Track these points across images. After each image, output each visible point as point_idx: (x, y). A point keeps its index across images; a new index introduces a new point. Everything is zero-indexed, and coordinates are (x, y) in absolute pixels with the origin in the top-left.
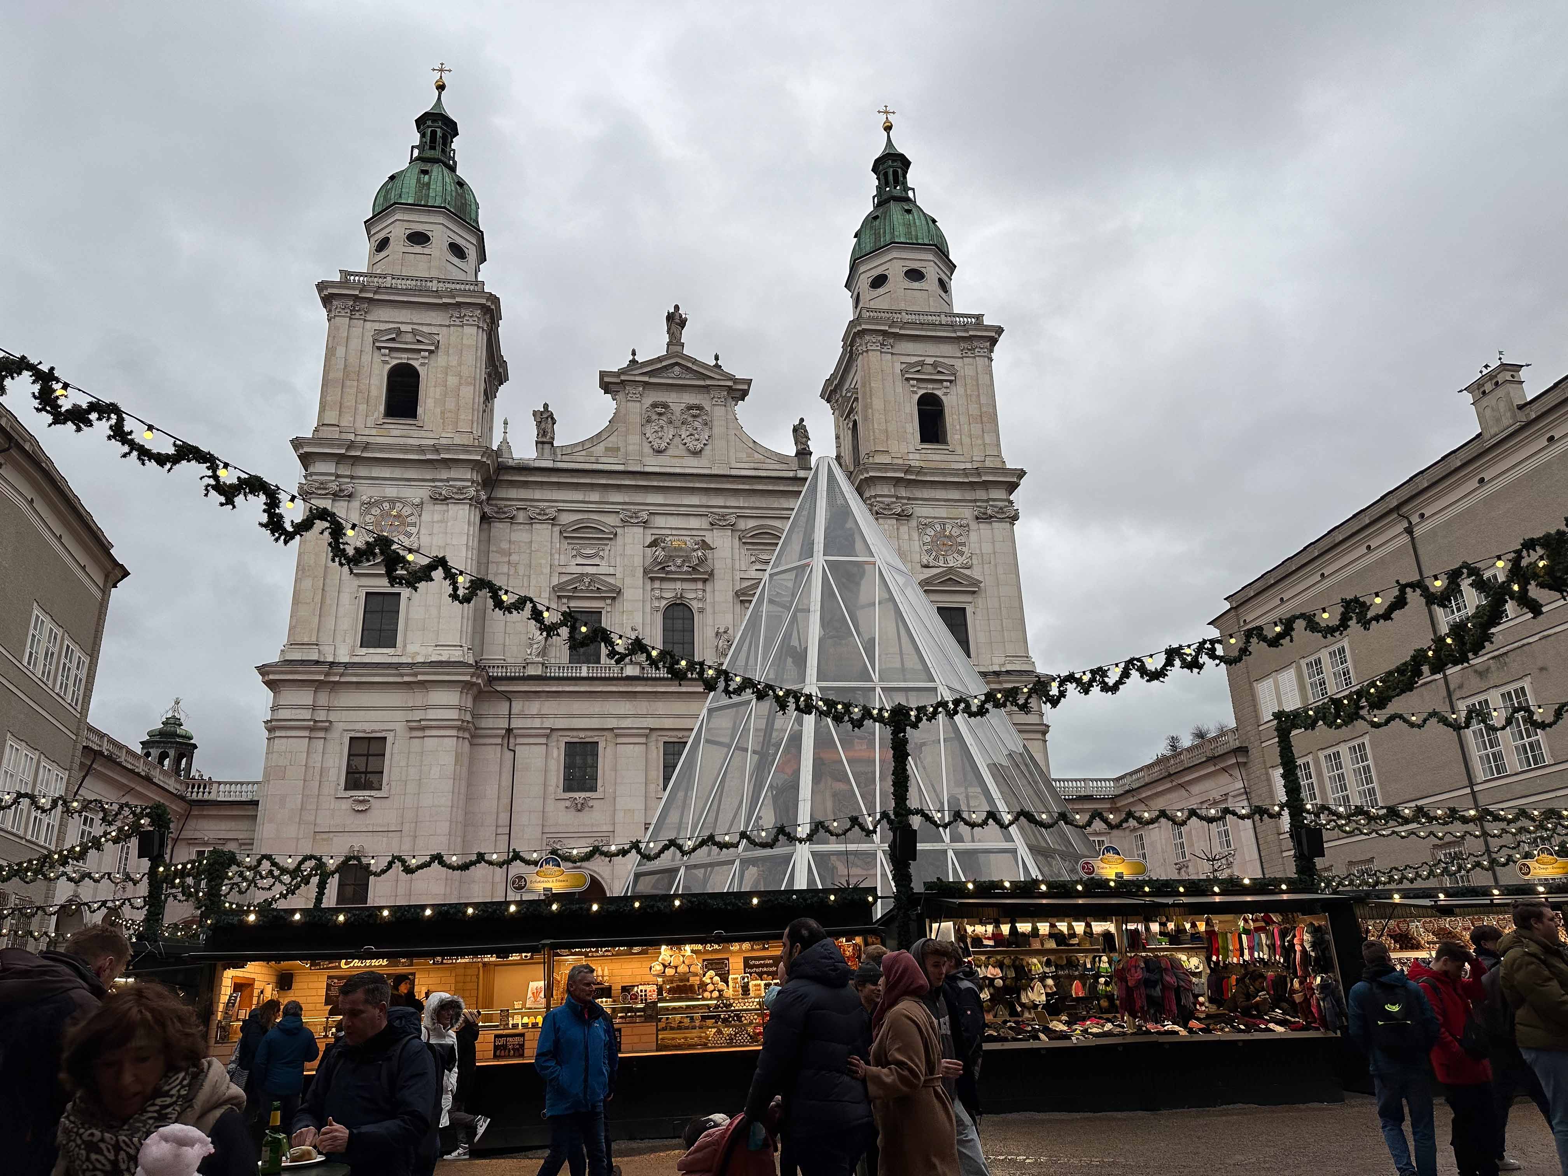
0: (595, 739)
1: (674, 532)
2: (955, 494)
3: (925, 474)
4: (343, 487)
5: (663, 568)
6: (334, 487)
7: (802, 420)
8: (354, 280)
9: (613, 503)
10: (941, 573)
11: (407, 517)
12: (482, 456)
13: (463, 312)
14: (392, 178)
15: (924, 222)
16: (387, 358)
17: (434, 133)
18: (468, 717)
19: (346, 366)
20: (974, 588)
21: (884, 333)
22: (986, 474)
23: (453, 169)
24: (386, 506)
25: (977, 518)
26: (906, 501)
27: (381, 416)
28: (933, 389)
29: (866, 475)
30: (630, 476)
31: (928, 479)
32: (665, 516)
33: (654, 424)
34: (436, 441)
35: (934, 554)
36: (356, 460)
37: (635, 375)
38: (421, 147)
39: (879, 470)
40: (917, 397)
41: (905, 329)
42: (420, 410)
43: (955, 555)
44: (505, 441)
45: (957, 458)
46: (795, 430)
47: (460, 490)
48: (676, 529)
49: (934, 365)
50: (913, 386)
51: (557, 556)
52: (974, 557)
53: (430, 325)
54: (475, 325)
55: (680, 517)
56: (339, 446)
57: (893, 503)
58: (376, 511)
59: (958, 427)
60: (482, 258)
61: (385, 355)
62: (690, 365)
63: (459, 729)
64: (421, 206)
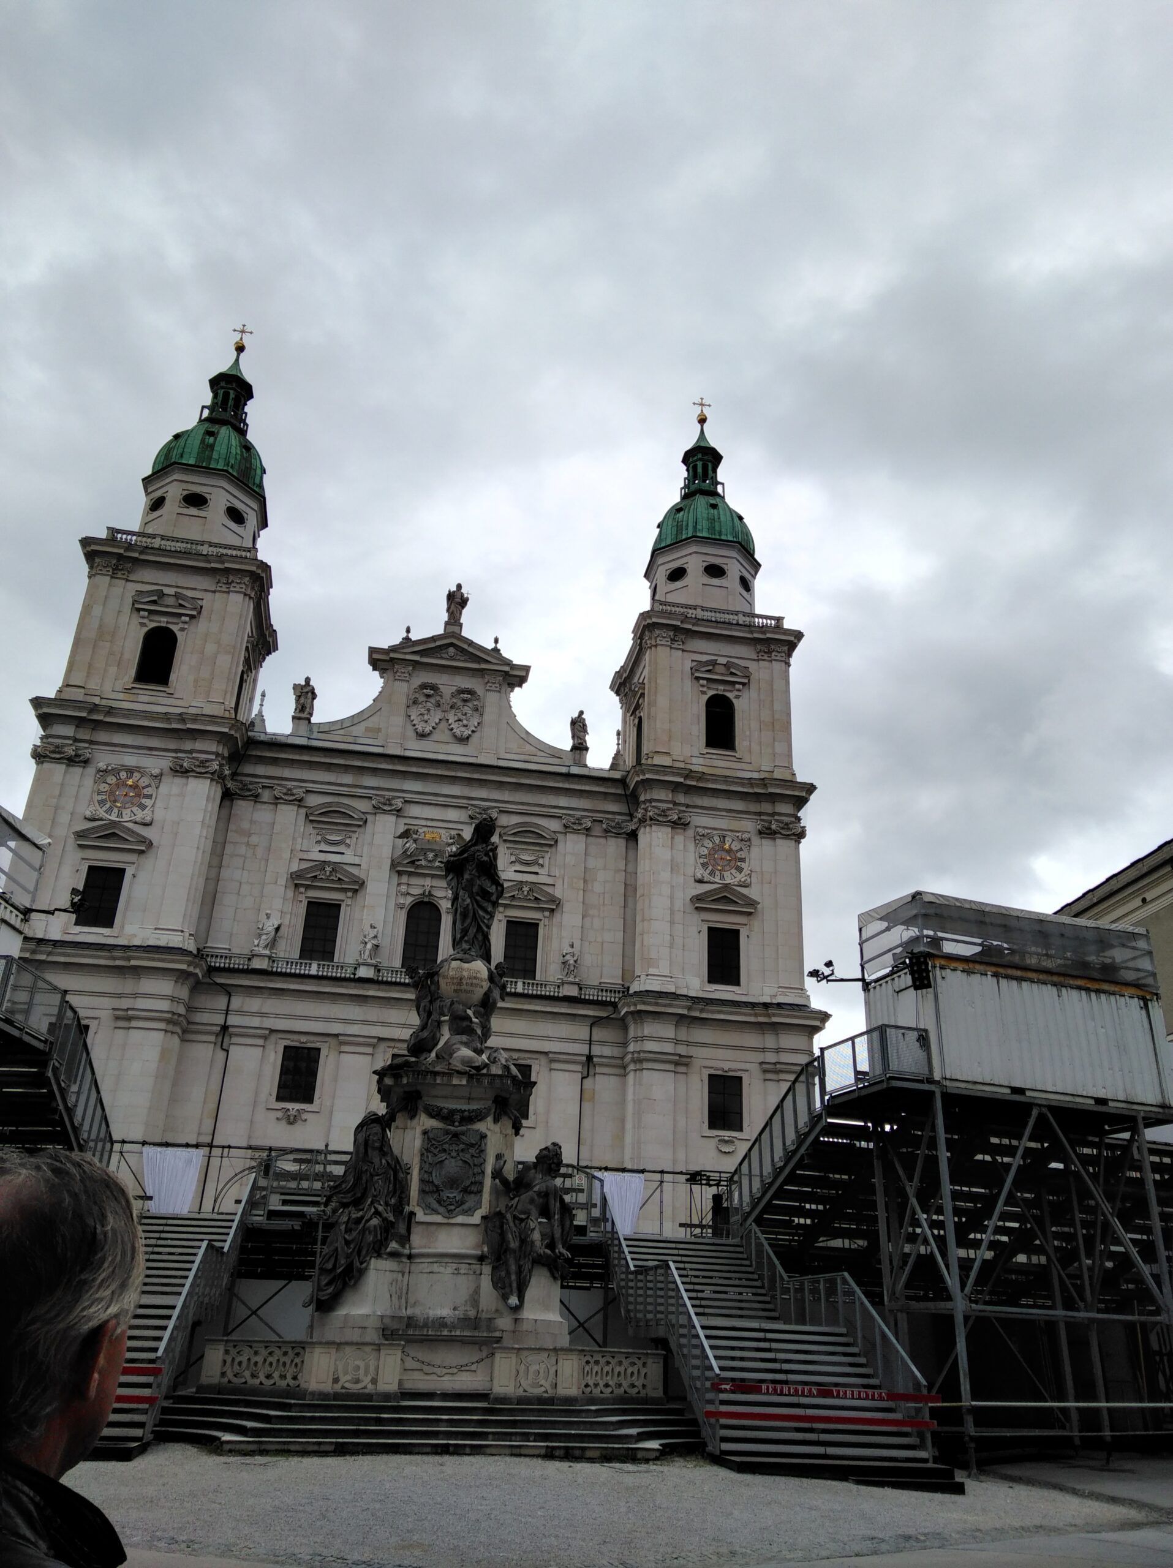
0: (317, 1045)
1: (429, 823)
2: (739, 805)
3: (708, 780)
4: (80, 752)
5: (413, 862)
6: (70, 751)
7: (581, 713)
8: (121, 538)
9: (366, 788)
10: (714, 890)
11: (144, 788)
12: (230, 729)
13: (231, 578)
14: (177, 437)
15: (729, 518)
16: (145, 621)
17: (226, 395)
18: (181, 1010)
19: (100, 626)
20: (749, 909)
21: (675, 628)
22: (772, 785)
23: (243, 433)
24: (123, 775)
25: (760, 832)
26: (684, 809)
27: (132, 680)
28: (724, 690)
29: (642, 777)
30: (388, 759)
31: (710, 786)
32: (421, 805)
33: (420, 706)
34: (184, 710)
35: (710, 868)
36: (97, 725)
37: (405, 653)
38: (212, 408)
39: (658, 772)
40: (706, 697)
41: (698, 625)
42: (173, 677)
43: (733, 871)
44: (260, 715)
45: (744, 766)
46: (574, 723)
47: (203, 763)
48: (432, 820)
49: (727, 666)
50: (703, 686)
51: (299, 840)
52: (753, 874)
53: (195, 589)
54: (241, 592)
55: (438, 808)
56: (81, 709)
57: (669, 809)
58: (111, 780)
59: (748, 733)
60: (264, 523)
61: (143, 617)
62: (465, 646)
63: (168, 1021)
64: (202, 468)
